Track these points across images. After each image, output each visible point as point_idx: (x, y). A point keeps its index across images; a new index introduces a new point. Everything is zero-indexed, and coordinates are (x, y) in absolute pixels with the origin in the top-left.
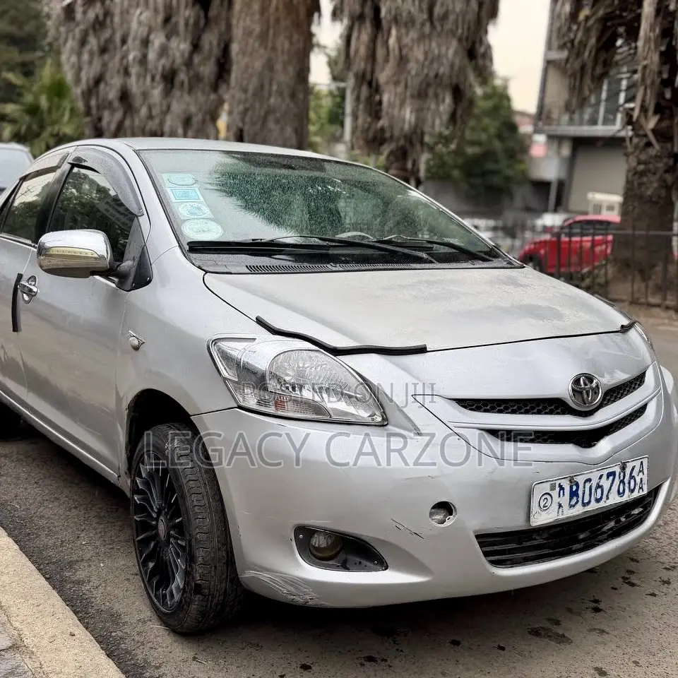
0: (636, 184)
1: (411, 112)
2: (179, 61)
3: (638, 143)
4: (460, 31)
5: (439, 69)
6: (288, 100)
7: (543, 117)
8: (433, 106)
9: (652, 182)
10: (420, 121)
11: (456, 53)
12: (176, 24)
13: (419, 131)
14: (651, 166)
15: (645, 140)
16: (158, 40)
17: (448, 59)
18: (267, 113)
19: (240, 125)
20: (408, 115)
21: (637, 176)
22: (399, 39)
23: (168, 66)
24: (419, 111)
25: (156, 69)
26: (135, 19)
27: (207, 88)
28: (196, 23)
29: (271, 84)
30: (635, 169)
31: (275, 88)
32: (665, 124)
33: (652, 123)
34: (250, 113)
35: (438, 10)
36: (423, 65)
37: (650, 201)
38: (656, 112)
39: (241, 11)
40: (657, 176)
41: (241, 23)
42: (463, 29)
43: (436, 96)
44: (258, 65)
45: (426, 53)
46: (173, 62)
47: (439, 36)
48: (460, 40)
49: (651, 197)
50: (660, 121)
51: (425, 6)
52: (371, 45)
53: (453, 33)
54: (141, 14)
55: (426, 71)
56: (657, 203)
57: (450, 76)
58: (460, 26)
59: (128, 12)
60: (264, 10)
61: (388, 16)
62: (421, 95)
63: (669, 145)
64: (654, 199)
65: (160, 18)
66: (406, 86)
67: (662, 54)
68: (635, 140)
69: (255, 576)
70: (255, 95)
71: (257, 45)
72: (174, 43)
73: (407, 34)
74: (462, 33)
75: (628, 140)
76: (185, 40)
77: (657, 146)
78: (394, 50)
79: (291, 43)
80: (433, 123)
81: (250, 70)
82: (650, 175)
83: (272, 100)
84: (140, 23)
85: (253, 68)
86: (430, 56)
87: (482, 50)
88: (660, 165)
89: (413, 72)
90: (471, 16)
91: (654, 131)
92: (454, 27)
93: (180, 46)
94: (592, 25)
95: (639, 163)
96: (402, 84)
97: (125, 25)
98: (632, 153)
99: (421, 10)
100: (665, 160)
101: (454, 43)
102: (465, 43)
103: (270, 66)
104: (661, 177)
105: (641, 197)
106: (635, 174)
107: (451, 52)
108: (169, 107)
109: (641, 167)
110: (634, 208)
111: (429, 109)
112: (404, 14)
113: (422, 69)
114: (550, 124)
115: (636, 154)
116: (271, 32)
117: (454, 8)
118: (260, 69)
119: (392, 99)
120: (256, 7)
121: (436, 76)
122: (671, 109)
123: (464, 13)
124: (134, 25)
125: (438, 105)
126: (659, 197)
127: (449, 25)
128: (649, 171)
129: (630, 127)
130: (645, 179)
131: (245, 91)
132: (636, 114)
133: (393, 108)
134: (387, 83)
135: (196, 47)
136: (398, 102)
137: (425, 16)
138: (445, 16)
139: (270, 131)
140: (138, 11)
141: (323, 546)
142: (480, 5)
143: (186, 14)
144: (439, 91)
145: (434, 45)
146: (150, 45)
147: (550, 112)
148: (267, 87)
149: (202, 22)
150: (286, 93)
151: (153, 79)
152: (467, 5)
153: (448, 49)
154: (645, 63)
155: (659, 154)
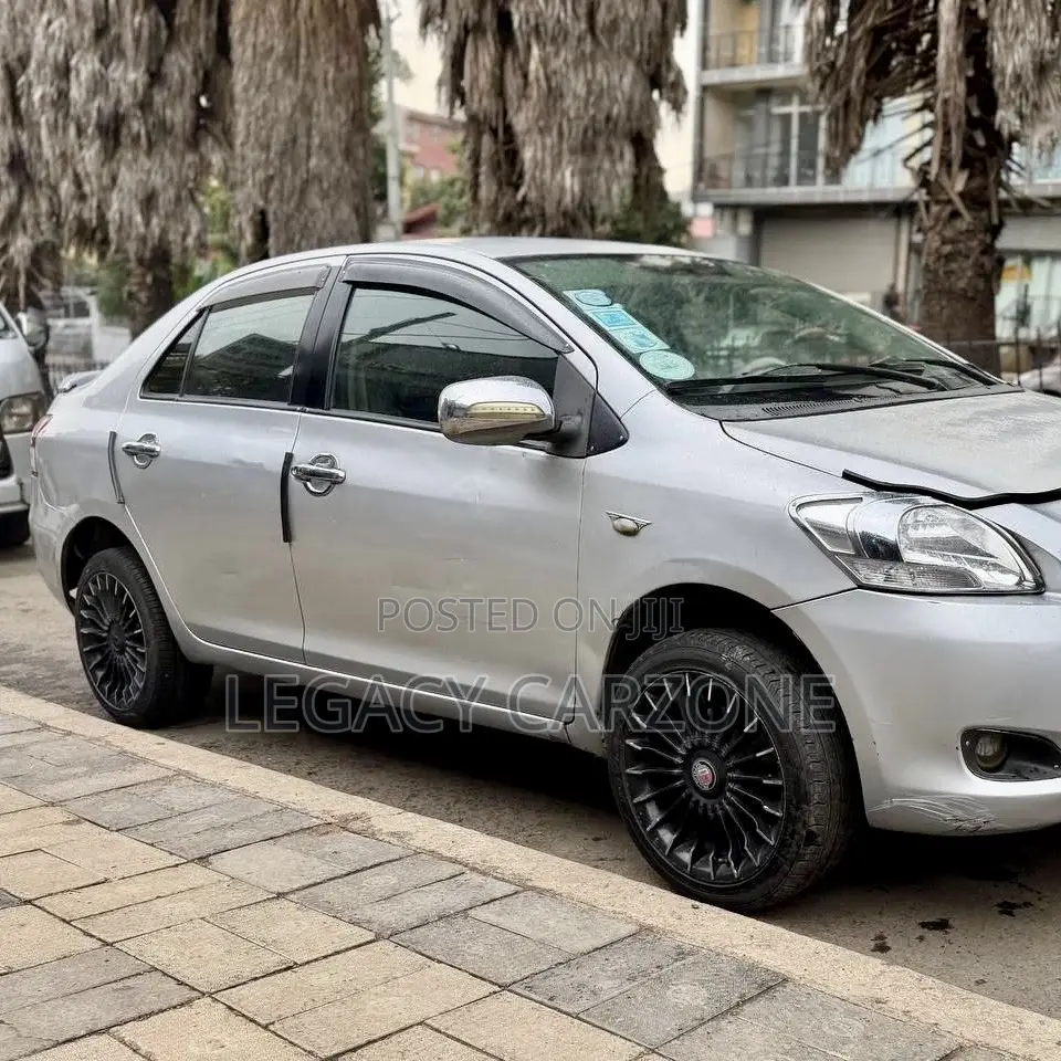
0: (941, 272)
1: (573, 175)
2: (127, 100)
3: (940, 213)
4: (638, 48)
5: (611, 109)
6: (339, 161)
7: (705, 174)
8: (607, 165)
9: (963, 270)
10: (587, 189)
11: (634, 81)
12: (119, 37)
13: (587, 205)
14: (961, 246)
15: (949, 209)
16: (86, 66)
17: (623, 92)
18: (306, 182)
19: (261, 203)
20: (569, 180)
21: (943, 261)
22: (544, 62)
23: (108, 108)
24: (585, 173)
25: (87, 114)
26: (39, 30)
27: (180, 146)
28: (154, 37)
29: (309, 135)
30: (937, 250)
31: (316, 141)
32: (977, 182)
33: (960, 182)
34: (276, 184)
35: (602, 17)
36: (587, 101)
37: (963, 295)
38: (963, 166)
39: (247, 18)
40: (971, 261)
41: (250, 38)
42: (642, 45)
43: (610, 150)
44: (285, 105)
45: (589, 84)
46: (118, 102)
47: (606, 57)
48: (638, 63)
49: (964, 290)
50: (970, 178)
51: (582, 11)
52: (498, 72)
53: (628, 51)
54: (49, 23)
55: (592, 112)
56: (973, 299)
57: (629, 119)
58: (637, 41)
59: (24, 20)
60: (288, 14)
61: (524, 27)
62: (586, 148)
63: (984, 214)
64: (970, 294)
65: (88, 30)
66: (561, 134)
67: (969, 81)
68: (935, 209)
69: (903, 804)
70: (282, 154)
71: (280, 73)
72: (116, 71)
73: (557, 54)
74: (641, 53)
75: (922, 208)
76: (136, 66)
77: (967, 216)
78: (538, 79)
79: (339, 69)
80: (609, 191)
81: (271, 115)
82: (960, 259)
83: (313, 162)
84: (50, 38)
85: (276, 110)
86: (595, 87)
87: (672, 77)
88: (974, 244)
89: (572, 114)
90: (652, 25)
91: (962, 195)
92: (628, 43)
93: (128, 77)
94: (860, 40)
95: (944, 242)
96: (555, 132)
97: (20, 40)
98: (931, 228)
99: (576, 17)
100: (981, 236)
101: (631, 68)
102: (646, 67)
103: (305, 106)
104: (977, 260)
105: (950, 294)
106: (939, 259)
107: (627, 81)
108: (114, 179)
109: (948, 248)
110: (942, 308)
111: (599, 169)
112: (550, 25)
113: (586, 109)
114: (715, 186)
115: (938, 228)
116: (303, 51)
117: (626, 13)
118: (289, 111)
119: (539, 154)
120: (274, 10)
121: (608, 119)
122: (983, 161)
123: (641, 21)
124: (39, 40)
125: (613, 163)
126: (977, 291)
127: (620, 40)
128: (960, 253)
129: (924, 191)
130: (954, 266)
131: (266, 147)
132: (934, 170)
133: (543, 170)
134: (529, 131)
135: (155, 76)
136: (548, 160)
137: (583, 26)
138: (613, 27)
139: (313, 212)
140: (45, 18)
141: (989, 754)
142: (665, 8)
143: (134, 22)
144: (613, 142)
145: (600, 69)
146: (73, 75)
147: (714, 167)
148: (302, 140)
149: (164, 34)
150: (337, 149)
151: (80, 132)
152: (646, 9)
153: (621, 77)
154: (947, 95)
155: (971, 227)
